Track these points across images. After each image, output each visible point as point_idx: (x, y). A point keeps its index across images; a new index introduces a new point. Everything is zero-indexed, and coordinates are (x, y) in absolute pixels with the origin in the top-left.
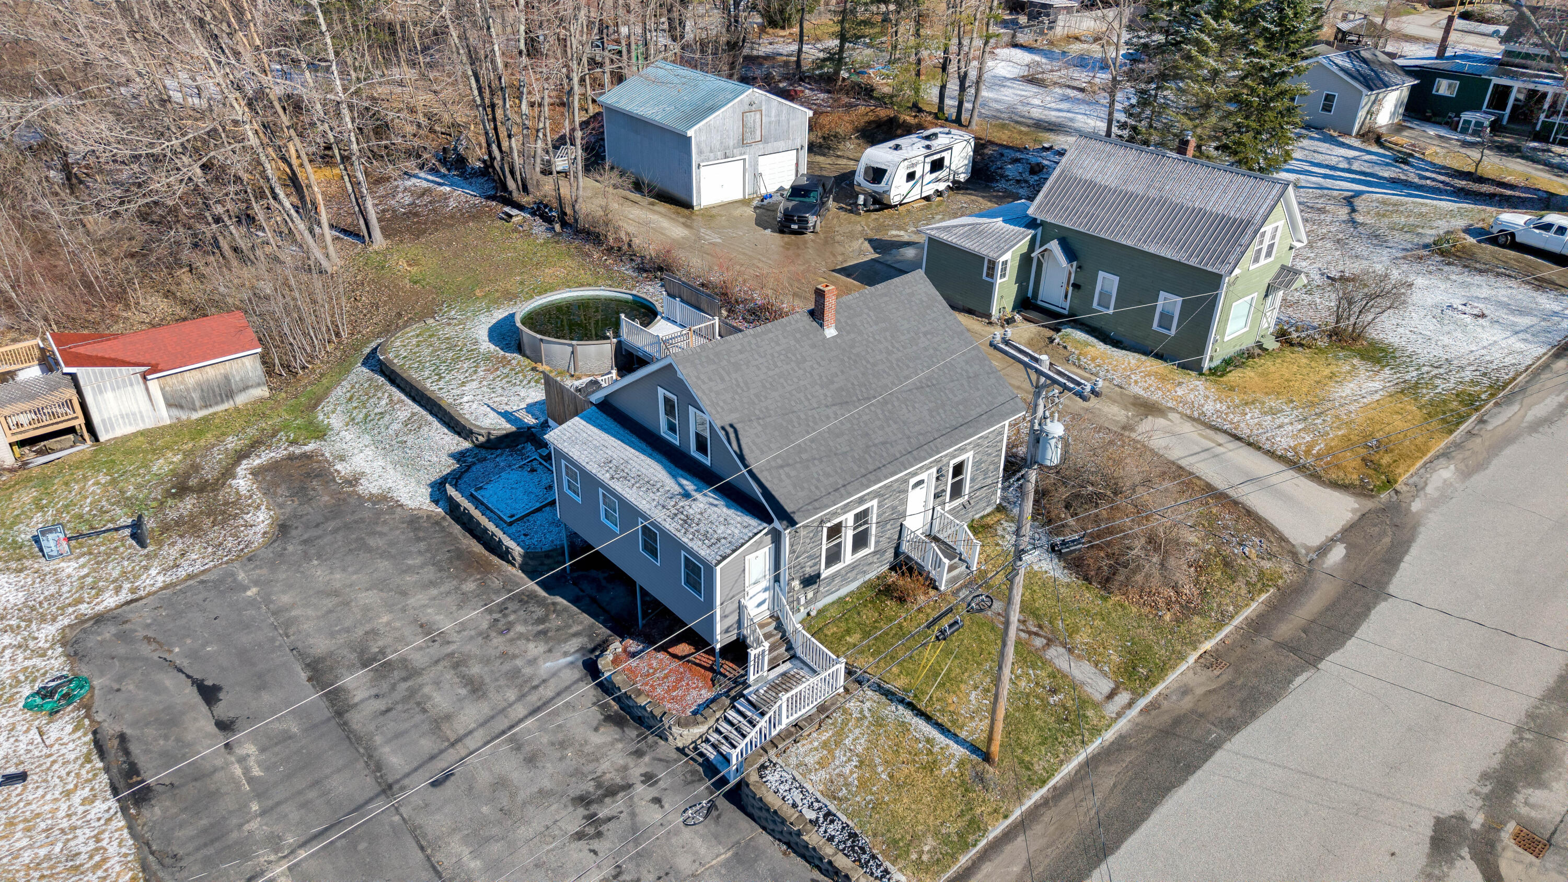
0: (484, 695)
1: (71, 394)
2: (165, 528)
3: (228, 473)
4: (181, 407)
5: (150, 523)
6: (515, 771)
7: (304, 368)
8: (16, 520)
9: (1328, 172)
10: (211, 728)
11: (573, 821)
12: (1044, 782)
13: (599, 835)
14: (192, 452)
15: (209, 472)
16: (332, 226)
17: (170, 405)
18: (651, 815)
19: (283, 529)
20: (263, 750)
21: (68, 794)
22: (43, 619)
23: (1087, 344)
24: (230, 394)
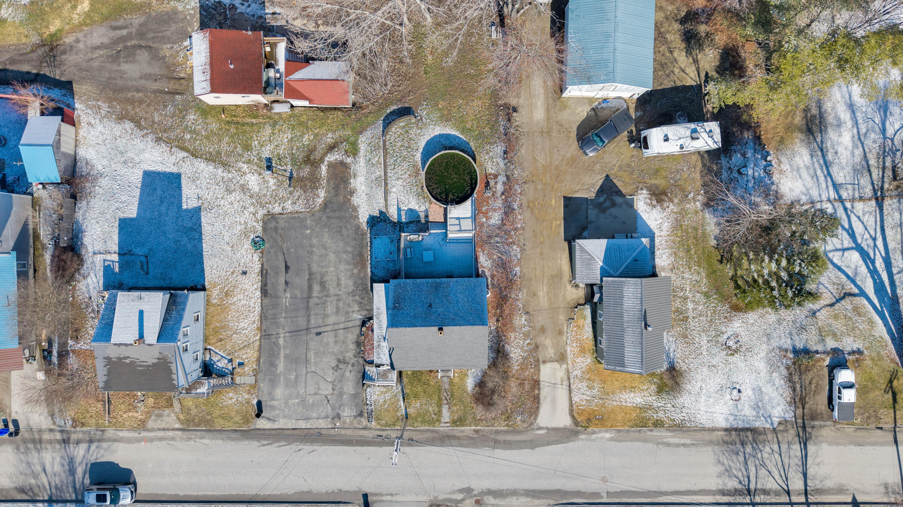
0: (338, 315)
3: (322, 158)
5: (295, 174)
6: (332, 344)
10: (284, 282)
11: (334, 363)
13: (336, 371)
18: (347, 374)
19: (325, 206)
20: (291, 298)
21: (253, 285)
22: (261, 205)
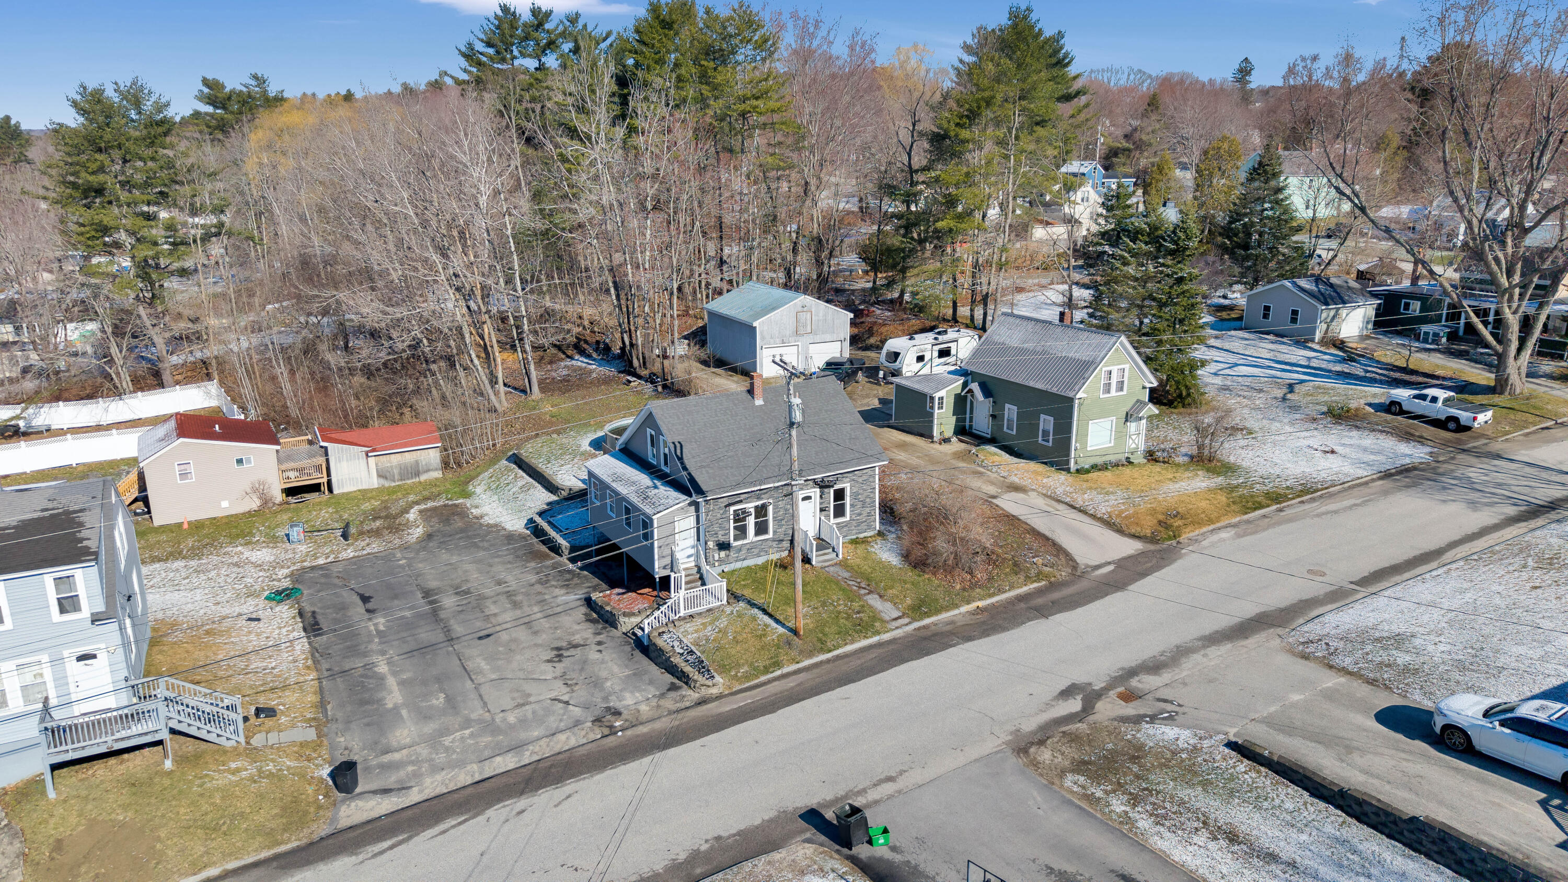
0: (521, 608)
1: (321, 460)
2: (361, 533)
3: (406, 511)
4: (386, 478)
5: (353, 530)
6: (524, 637)
7: (468, 463)
8: (278, 526)
9: (1288, 368)
10: (363, 611)
11: (548, 656)
12: (830, 651)
13: (560, 661)
14: (386, 501)
15: (393, 511)
16: (505, 385)
17: (380, 476)
18: (594, 656)
19: (429, 536)
20: (388, 621)
21: (281, 628)
22: (283, 567)
23: (995, 454)
24: (418, 474)
